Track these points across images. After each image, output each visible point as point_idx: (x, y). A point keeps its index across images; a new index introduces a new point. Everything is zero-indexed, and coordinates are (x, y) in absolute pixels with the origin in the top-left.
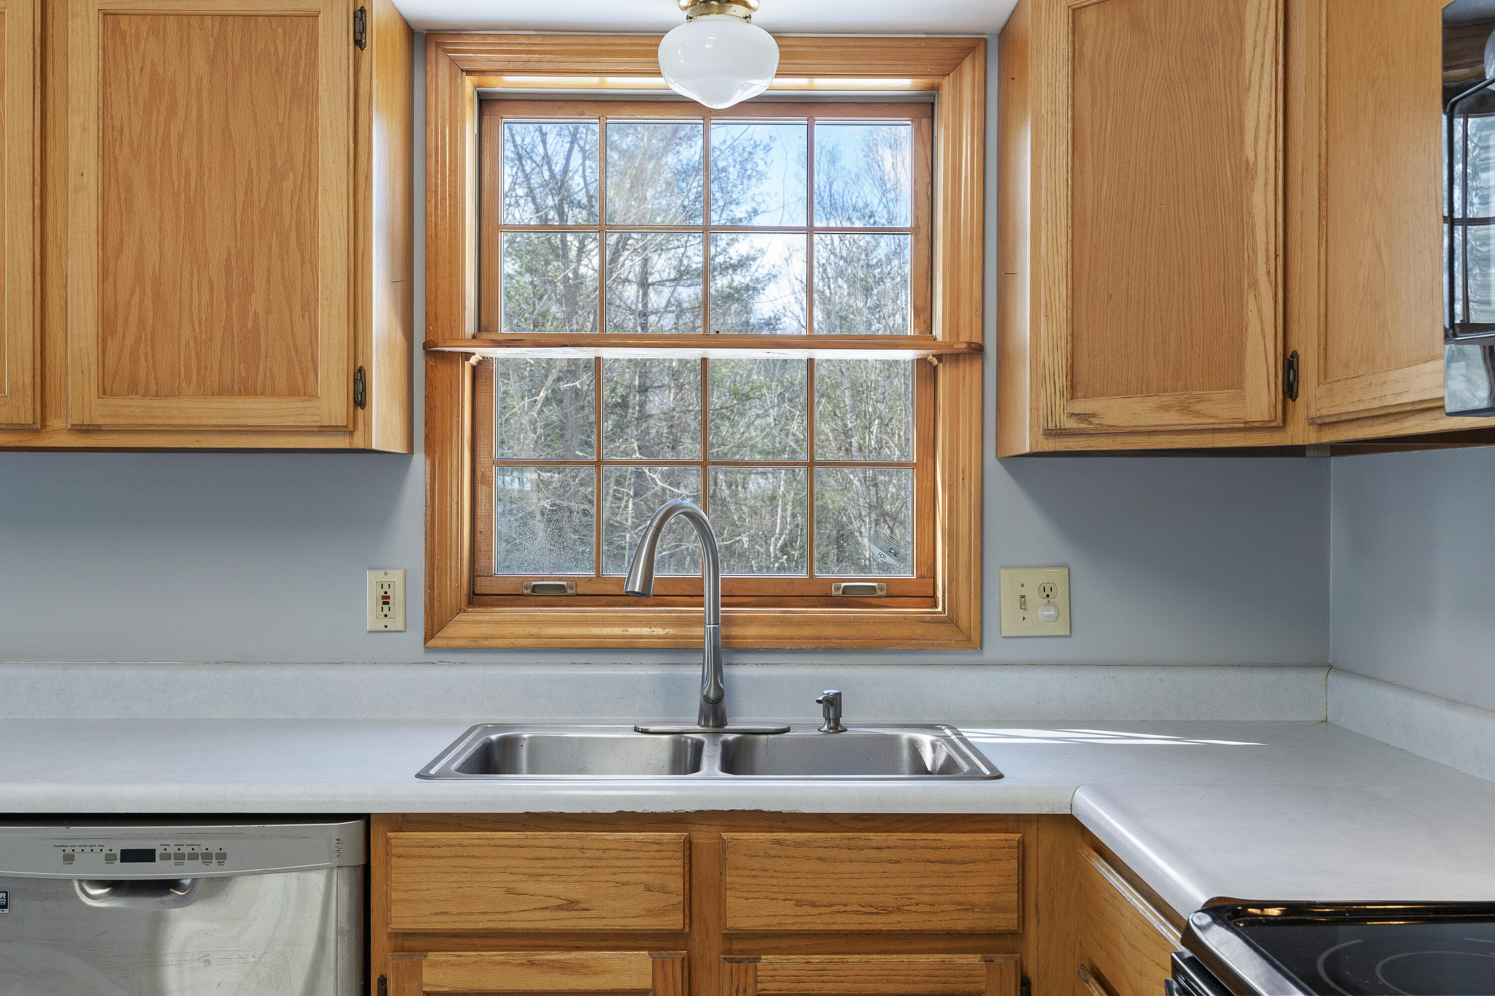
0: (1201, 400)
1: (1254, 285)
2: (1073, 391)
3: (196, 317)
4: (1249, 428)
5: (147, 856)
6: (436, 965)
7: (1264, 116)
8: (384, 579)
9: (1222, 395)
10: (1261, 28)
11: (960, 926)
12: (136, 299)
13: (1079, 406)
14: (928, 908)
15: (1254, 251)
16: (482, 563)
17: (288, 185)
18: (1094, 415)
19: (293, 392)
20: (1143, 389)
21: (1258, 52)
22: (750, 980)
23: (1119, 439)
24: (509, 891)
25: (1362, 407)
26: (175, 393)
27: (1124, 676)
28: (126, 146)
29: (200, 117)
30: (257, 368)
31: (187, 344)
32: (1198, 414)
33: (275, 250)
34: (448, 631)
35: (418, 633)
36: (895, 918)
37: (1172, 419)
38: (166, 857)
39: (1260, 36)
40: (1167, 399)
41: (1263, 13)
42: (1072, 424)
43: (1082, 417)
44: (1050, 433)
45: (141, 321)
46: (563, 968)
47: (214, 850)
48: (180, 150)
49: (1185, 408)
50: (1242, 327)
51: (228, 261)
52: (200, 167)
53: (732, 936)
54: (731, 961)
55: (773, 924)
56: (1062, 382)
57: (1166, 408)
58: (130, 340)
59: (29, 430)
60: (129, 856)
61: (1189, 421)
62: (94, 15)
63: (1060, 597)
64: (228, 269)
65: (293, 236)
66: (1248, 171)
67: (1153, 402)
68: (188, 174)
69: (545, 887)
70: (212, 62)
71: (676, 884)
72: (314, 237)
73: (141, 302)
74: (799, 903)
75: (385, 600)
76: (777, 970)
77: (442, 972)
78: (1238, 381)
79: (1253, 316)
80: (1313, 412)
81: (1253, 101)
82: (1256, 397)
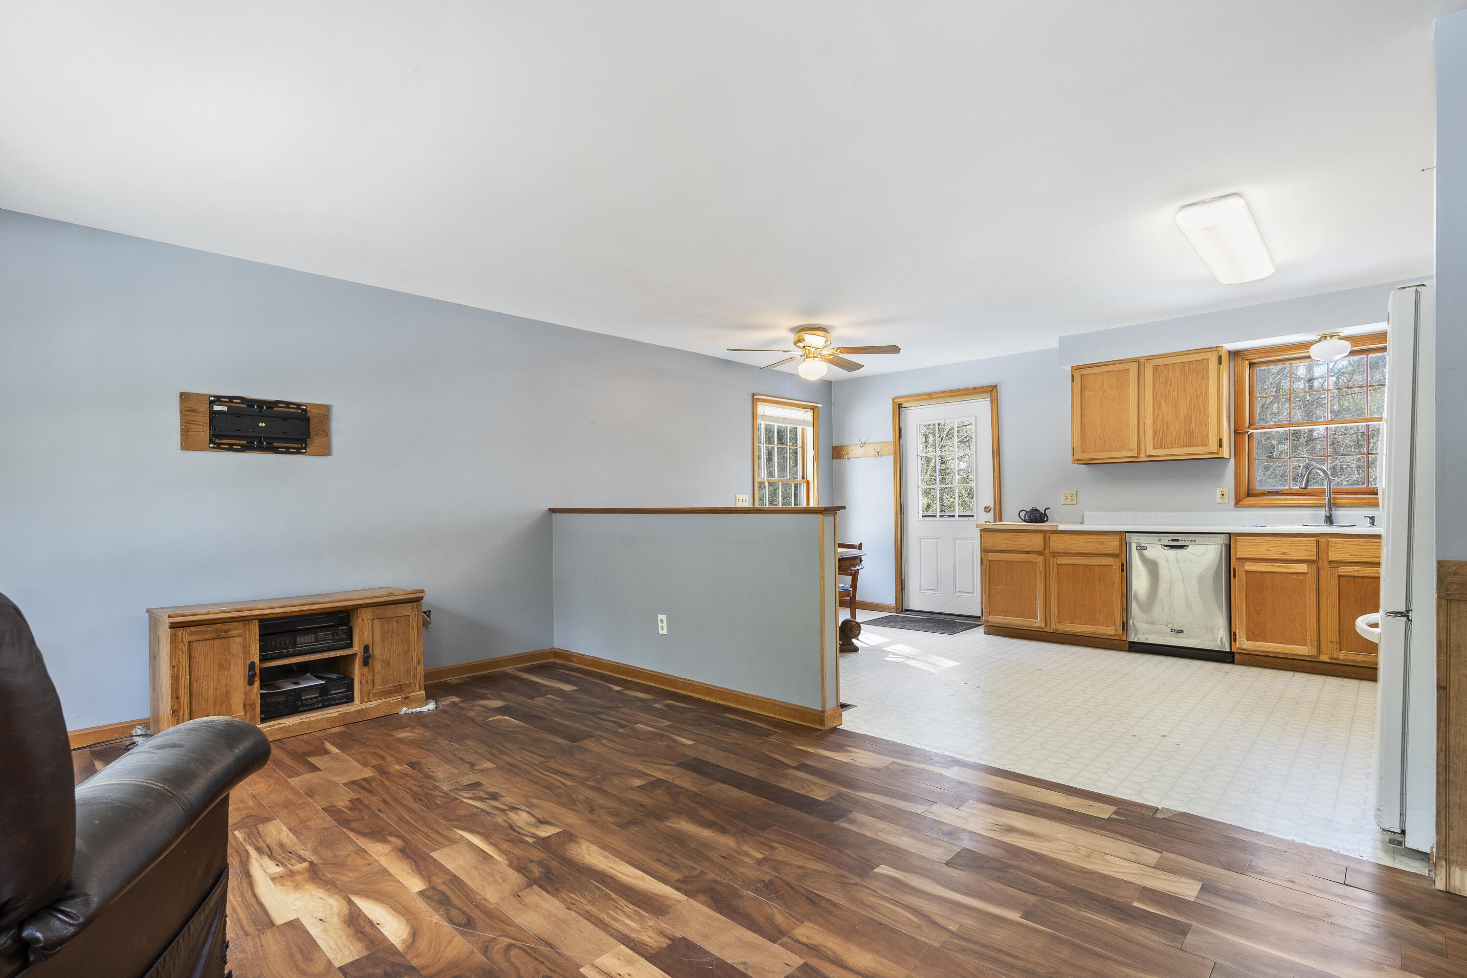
3: (1177, 431)
5: (1178, 540)
6: (1247, 565)
8: (1222, 490)
12: (1162, 426)
16: (1251, 486)
17: (1201, 398)
19: (1202, 445)
22: (1336, 572)
24: (1267, 550)
26: (1171, 447)
28: (1160, 394)
29: (1178, 385)
30: (1193, 440)
31: (1175, 437)
33: (1198, 413)
34: (1242, 503)
35: (1232, 503)
38: (1182, 541)
45: (1163, 432)
46: (1282, 567)
47: (1193, 540)
48: (1173, 393)
51: (1185, 417)
52: (1178, 397)
53: (1331, 562)
54: (1330, 568)
55: (1343, 559)
58: (1160, 437)
59: (1135, 458)
60: (1173, 540)
62: (1152, 367)
64: (1185, 420)
65: (1203, 409)
68: (1175, 399)
69: (1276, 549)
70: (1181, 373)
71: (1315, 550)
72: (1208, 410)
73: (1164, 427)
74: (1351, 555)
75: (1223, 495)
76: (1344, 570)
77: (1250, 567)
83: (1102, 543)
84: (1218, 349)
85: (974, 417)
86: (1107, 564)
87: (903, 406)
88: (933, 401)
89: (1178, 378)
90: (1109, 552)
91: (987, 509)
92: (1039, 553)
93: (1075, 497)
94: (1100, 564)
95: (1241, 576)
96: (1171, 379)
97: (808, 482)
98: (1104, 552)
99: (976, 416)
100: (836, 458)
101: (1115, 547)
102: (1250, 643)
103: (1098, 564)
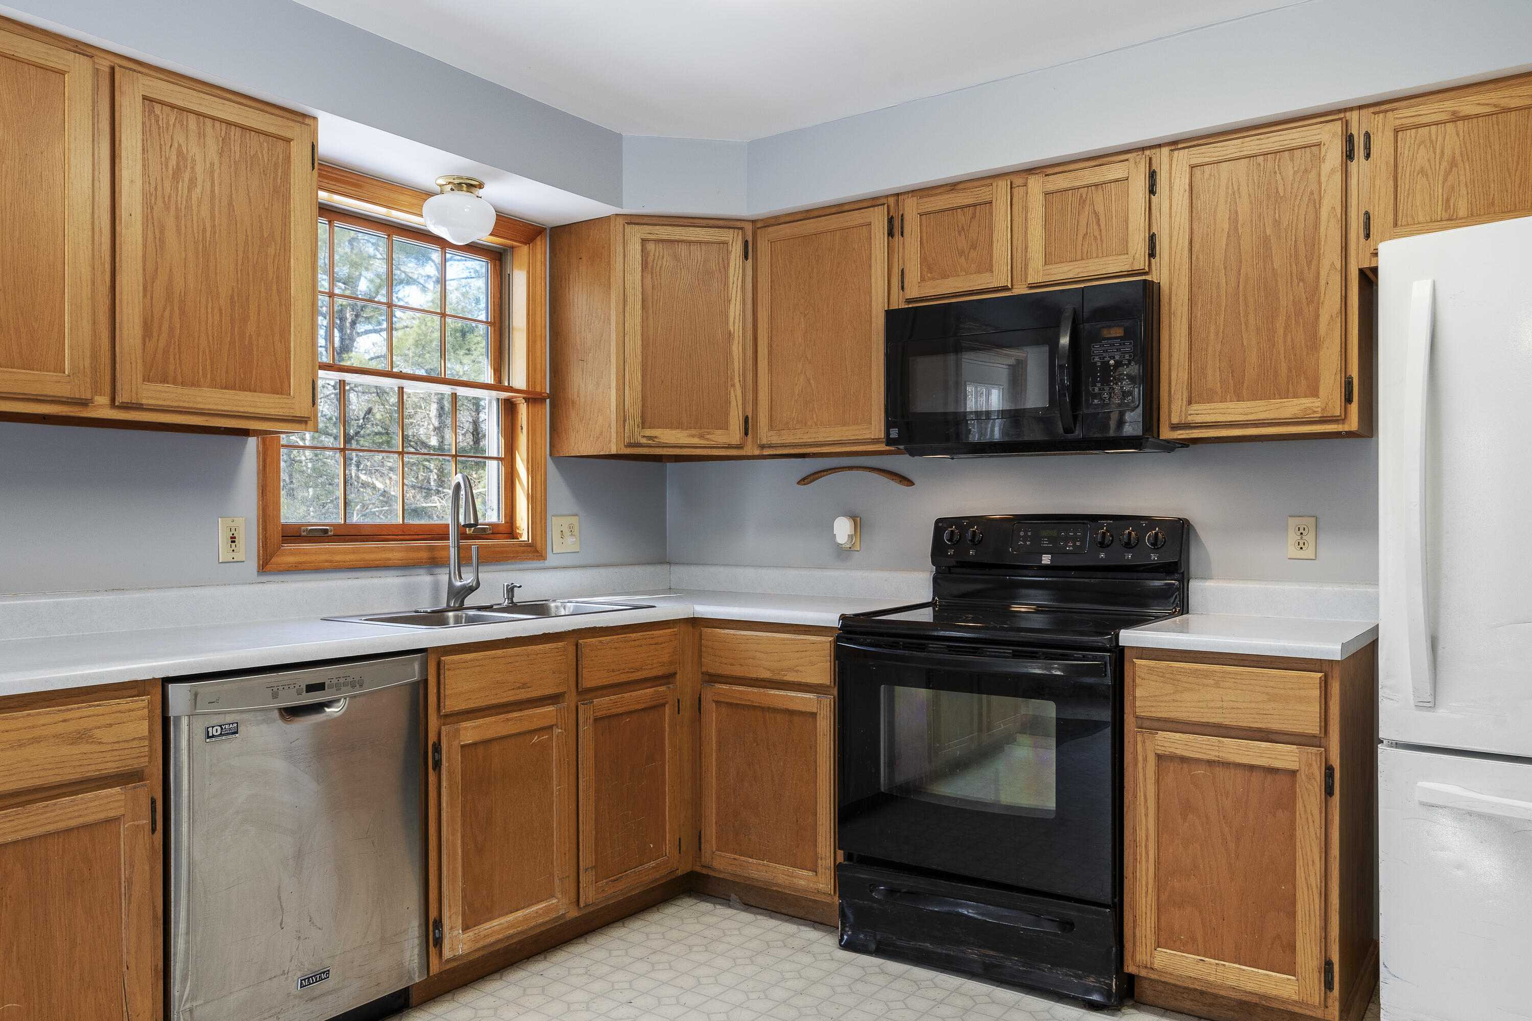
0: (709, 433)
1: (733, 385)
2: (644, 425)
3: (210, 332)
4: (730, 447)
5: (322, 687)
6: (466, 729)
7: (737, 314)
8: (232, 524)
9: (719, 432)
10: (736, 276)
11: (660, 674)
12: (167, 314)
13: (648, 432)
14: (650, 667)
15: (734, 371)
17: (271, 251)
18: (656, 437)
19: (275, 392)
20: (680, 426)
21: (735, 285)
22: (592, 713)
23: (665, 449)
25: (801, 441)
26: (195, 384)
27: (603, 571)
28: (160, 201)
29: (213, 191)
30: (251, 373)
31: (204, 351)
32: (708, 440)
33: (263, 294)
34: (274, 560)
35: (252, 564)
36: (640, 673)
37: (696, 441)
38: (331, 687)
39: (735, 280)
40: (693, 432)
41: (737, 269)
42: (644, 441)
43: (649, 438)
44: (630, 445)
45: (171, 331)
46: (520, 719)
47: (357, 678)
48: (199, 211)
49: (701, 437)
50: (728, 402)
51: (232, 297)
52: (213, 226)
53: (588, 690)
54: (583, 704)
55: (599, 683)
56: (638, 420)
57: (693, 436)
58: (162, 344)
59: (84, 403)
60: (311, 688)
61: (703, 442)
62: (139, 99)
63: (576, 531)
64: (232, 303)
65: (274, 287)
66: (731, 336)
67: (686, 433)
68: (204, 230)
69: (511, 678)
70: (221, 154)
72: (288, 289)
73: (171, 318)
75: (233, 539)
76: (604, 703)
77: (470, 732)
78: (725, 426)
79: (733, 399)
80: (764, 441)
81: (732, 306)
82: (735, 434)
83: (82, 737)
84: (307, 121)
86: (102, 816)
89: (212, 164)
90: (111, 767)
94: (73, 823)
95: (451, 759)
96: (194, 161)
98: (91, 771)
101: (135, 744)
102: (470, 934)
103: (62, 825)
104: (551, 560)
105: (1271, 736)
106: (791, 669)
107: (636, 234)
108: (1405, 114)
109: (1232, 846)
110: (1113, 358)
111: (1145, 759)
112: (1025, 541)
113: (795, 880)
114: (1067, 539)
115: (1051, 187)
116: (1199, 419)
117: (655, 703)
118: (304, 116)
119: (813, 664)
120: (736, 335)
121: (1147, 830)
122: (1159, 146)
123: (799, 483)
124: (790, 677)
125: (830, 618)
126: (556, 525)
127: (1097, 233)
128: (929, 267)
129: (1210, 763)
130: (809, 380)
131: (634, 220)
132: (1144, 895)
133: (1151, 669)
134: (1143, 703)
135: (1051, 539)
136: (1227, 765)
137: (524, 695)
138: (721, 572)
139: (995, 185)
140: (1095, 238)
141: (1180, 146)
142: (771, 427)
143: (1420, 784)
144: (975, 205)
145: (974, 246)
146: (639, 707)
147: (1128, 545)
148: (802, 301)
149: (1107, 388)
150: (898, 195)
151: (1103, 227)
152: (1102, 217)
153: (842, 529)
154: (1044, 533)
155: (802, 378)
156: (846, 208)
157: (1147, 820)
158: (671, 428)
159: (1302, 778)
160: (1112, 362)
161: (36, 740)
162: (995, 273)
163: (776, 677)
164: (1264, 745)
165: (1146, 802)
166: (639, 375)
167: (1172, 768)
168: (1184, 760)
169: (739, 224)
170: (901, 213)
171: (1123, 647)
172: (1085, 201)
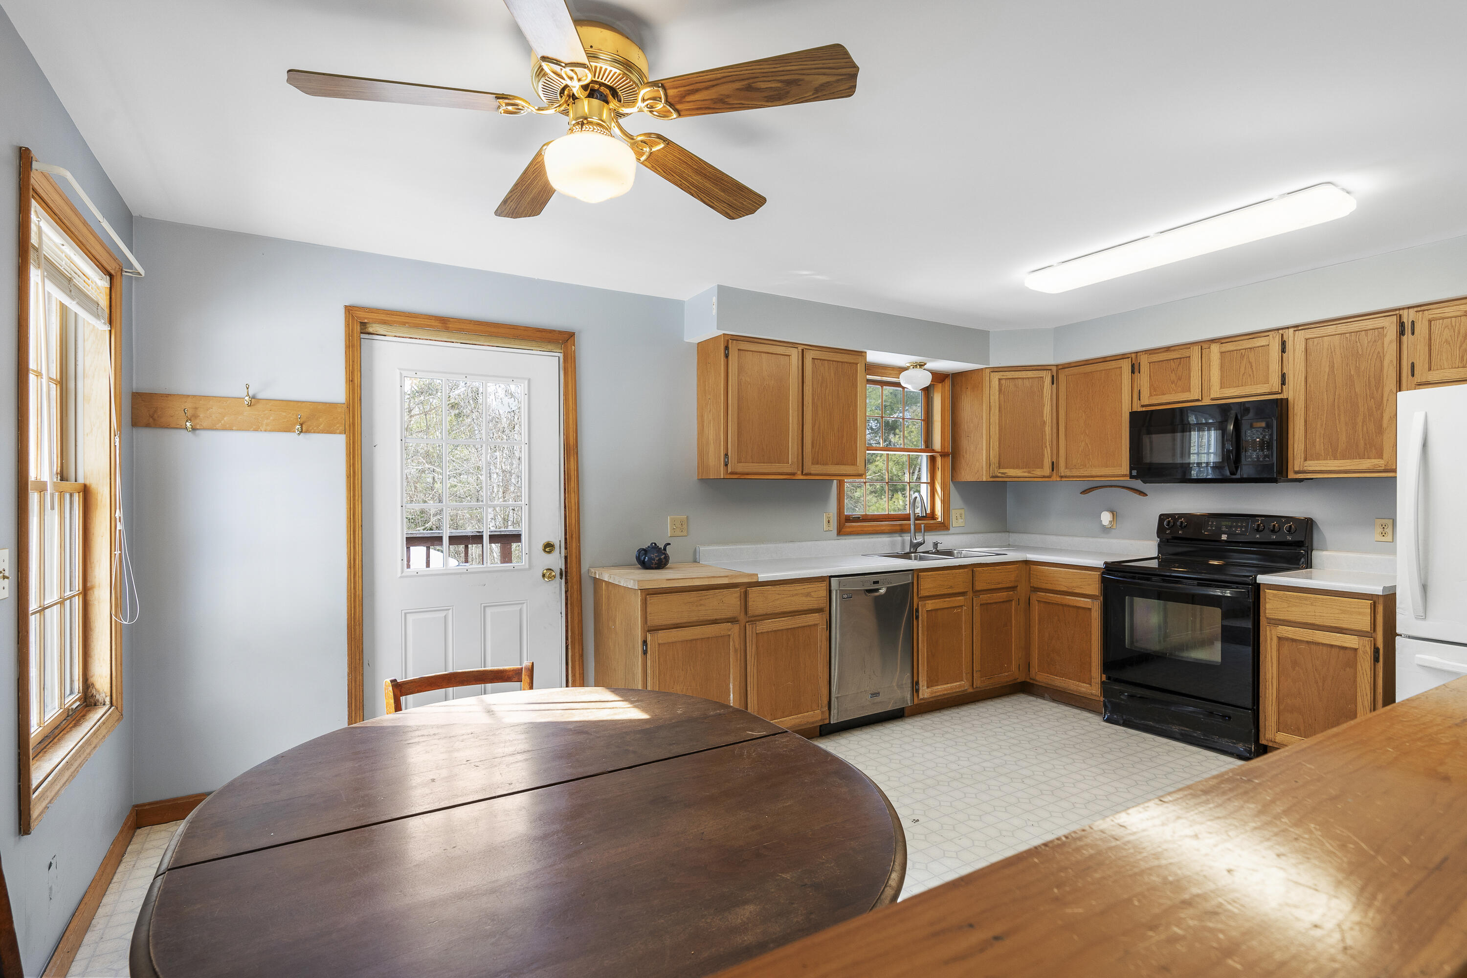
0: (1033, 471)
1: (1046, 447)
2: (1000, 467)
3: (832, 443)
4: (1044, 477)
5: (878, 583)
6: (927, 604)
7: (1048, 412)
8: (828, 516)
9: (1039, 470)
10: (1048, 393)
11: (1010, 586)
12: (818, 439)
13: (1002, 471)
14: (1006, 582)
15: (1046, 440)
18: (1005, 473)
19: (852, 464)
20: (1018, 467)
21: (1047, 398)
22: (979, 601)
23: (1010, 479)
25: (1083, 474)
26: (827, 464)
27: (976, 536)
29: (833, 389)
31: (830, 451)
32: (1033, 474)
34: (843, 530)
35: (835, 532)
36: (1001, 585)
37: (1026, 474)
38: (881, 583)
39: (1047, 395)
40: (1025, 470)
41: (1048, 390)
42: (1000, 475)
43: (1002, 473)
44: (993, 477)
45: (820, 444)
46: (949, 601)
48: (828, 398)
49: (1029, 472)
50: (1043, 455)
51: (838, 429)
52: (832, 403)
53: (979, 591)
54: (975, 597)
55: (981, 588)
56: (997, 465)
57: (1025, 472)
58: (817, 450)
59: (794, 474)
60: (874, 583)
61: (1030, 475)
62: (814, 359)
63: (963, 517)
64: (838, 431)
65: (852, 423)
66: (1044, 423)
67: (1020, 471)
68: (829, 405)
69: (946, 583)
70: (835, 375)
72: (856, 423)
75: (829, 523)
76: (985, 598)
77: (930, 605)
78: (1042, 467)
79: (1046, 453)
80: (1063, 474)
81: (1045, 408)
82: (1047, 470)
83: (808, 595)
84: (863, 354)
85: (526, 382)
86: (813, 623)
87: (371, 330)
88: (444, 336)
89: (833, 380)
90: (815, 606)
91: (549, 547)
92: (733, 620)
93: (685, 526)
94: (805, 625)
95: (922, 615)
96: (827, 379)
97: (86, 492)
98: (810, 607)
99: (529, 380)
100: (148, 425)
101: (822, 599)
102: (929, 690)
103: (803, 625)
104: (952, 530)
105: (1344, 631)
106: (1077, 587)
107: (995, 377)
108: (1436, 312)
109: (1320, 684)
110: (1259, 438)
111: (1271, 639)
112: (1212, 527)
113: (1080, 688)
114: (1237, 527)
115: (1223, 349)
116: (1311, 469)
117: (1008, 599)
118: (862, 352)
119: (1089, 585)
120: (1048, 423)
121: (1272, 673)
122: (1288, 328)
123: (1081, 493)
124: (1077, 591)
125: (1099, 563)
126: (954, 513)
127: (1251, 373)
128: (1154, 390)
129: (1307, 642)
130: (1087, 444)
131: (995, 370)
132: (1270, 705)
133: (1274, 595)
134: (1270, 612)
135: (1227, 527)
136: (1318, 644)
137: (951, 591)
138: (1038, 537)
139: (1192, 348)
140: (1250, 375)
141: (1300, 328)
142: (1066, 468)
143: (1417, 656)
144: (1181, 358)
145: (1180, 379)
146: (1000, 600)
147: (1273, 531)
148: (1084, 405)
149: (1255, 453)
150: (1137, 352)
151: (1254, 370)
152: (1254, 364)
153: (1106, 518)
154: (1223, 523)
155: (1083, 443)
156: (1108, 359)
157: (1272, 669)
158: (1013, 468)
159: (1360, 652)
160: (1258, 440)
161: (797, 594)
162: (1192, 392)
163: (1070, 590)
164: (1338, 635)
165: (1272, 660)
166: (997, 443)
167: (1286, 645)
168: (1293, 640)
169: (1049, 368)
170: (1138, 362)
171: (1259, 585)
172: (1244, 356)
